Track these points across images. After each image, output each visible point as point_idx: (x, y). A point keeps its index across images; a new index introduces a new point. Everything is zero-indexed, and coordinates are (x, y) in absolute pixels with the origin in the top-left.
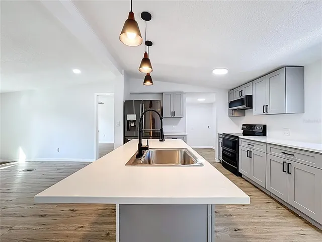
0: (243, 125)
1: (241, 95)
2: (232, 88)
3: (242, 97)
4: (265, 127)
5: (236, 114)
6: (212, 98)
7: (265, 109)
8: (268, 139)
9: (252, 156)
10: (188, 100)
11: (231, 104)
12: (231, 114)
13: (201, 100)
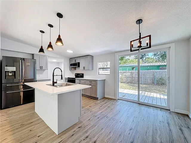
1: (75, 61)
2: (71, 58)
3: (76, 63)
4: (83, 74)
5: (73, 69)
7: (84, 68)
8: (85, 78)
11: (71, 65)
12: (71, 69)
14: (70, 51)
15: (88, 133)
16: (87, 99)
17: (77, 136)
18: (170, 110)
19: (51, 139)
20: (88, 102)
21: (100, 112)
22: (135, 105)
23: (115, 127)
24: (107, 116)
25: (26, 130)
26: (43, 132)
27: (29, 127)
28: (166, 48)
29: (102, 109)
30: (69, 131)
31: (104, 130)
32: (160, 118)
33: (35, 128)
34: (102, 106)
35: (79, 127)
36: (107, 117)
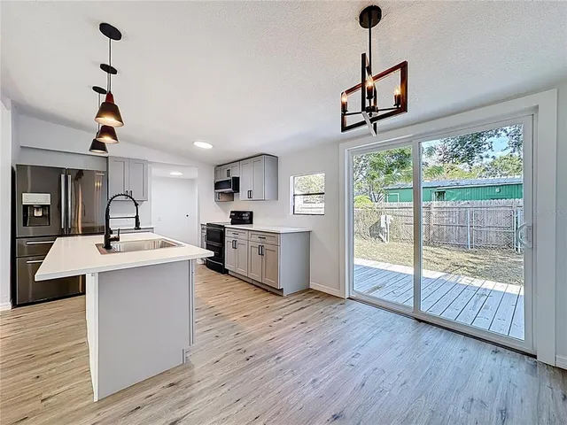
0: (232, 212)
1: (228, 176)
2: (219, 164)
3: (229, 178)
4: (251, 214)
5: (223, 198)
6: (194, 173)
7: (250, 194)
8: (254, 227)
9: (238, 246)
10: (154, 172)
11: (218, 185)
12: (218, 199)
13: (175, 174)
14: (204, 146)
15: (187, 408)
16: (252, 290)
17: (149, 413)
18: (535, 357)
19: (71, 412)
20: (247, 301)
21: (268, 337)
22: (400, 321)
23: (286, 398)
24: (280, 355)
25: (27, 374)
26: (63, 389)
27: (42, 365)
28: (521, 112)
29: (277, 329)
30: (135, 394)
31: (242, 405)
32: (479, 386)
33: (54, 370)
34: (286, 318)
35: (171, 385)
36: (279, 358)
